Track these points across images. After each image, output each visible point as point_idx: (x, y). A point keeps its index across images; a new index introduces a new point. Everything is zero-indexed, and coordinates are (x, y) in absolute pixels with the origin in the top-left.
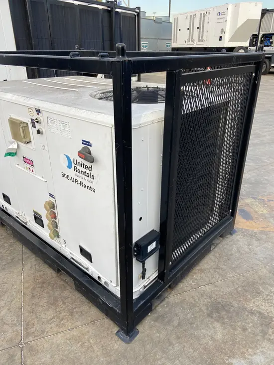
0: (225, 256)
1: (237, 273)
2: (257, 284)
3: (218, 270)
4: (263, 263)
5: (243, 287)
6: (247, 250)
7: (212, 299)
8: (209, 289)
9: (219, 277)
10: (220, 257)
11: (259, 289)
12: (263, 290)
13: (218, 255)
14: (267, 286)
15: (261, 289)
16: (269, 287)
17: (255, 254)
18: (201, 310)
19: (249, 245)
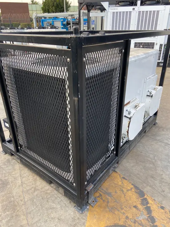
0: (47, 197)
1: (28, 201)
2: (12, 212)
3: (33, 189)
4: (34, 224)
5: (14, 201)
6: (52, 216)
7: (11, 183)
8: (19, 182)
9: (26, 189)
10: (47, 193)
11: (8, 211)
12: (5, 214)
13: (49, 192)
14: (9, 218)
15: (7, 213)
16: (7, 219)
17: (46, 221)
18: (5, 177)
19: (59, 219)
